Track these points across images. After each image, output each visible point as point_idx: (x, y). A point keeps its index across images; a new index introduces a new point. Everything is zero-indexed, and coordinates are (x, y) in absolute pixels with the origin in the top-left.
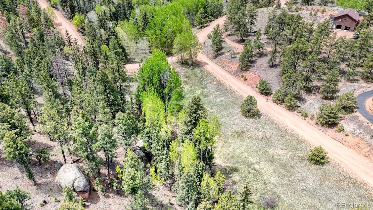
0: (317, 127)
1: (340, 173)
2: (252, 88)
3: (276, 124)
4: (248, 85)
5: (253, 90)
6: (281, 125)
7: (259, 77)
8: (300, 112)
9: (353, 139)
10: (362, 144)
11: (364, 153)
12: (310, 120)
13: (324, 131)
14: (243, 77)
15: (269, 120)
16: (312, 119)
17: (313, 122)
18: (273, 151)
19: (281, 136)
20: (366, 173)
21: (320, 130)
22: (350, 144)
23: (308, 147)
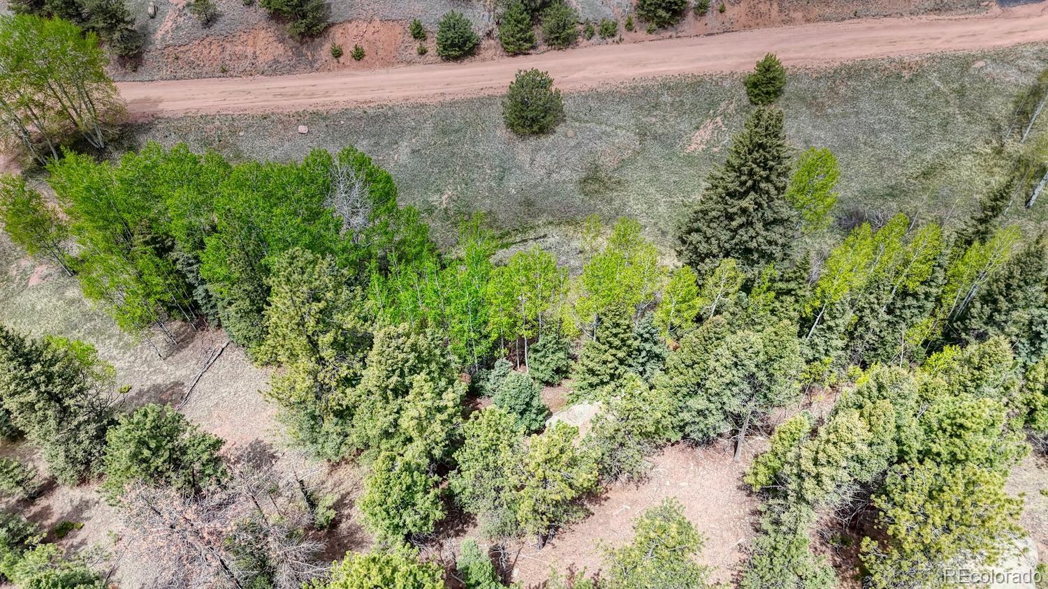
0: (658, 37)
1: (817, 79)
2: (409, 63)
3: (611, 93)
4: (389, 62)
5: (418, 67)
6: (622, 86)
7: (391, 23)
8: (592, 34)
9: (737, 8)
10: (760, 6)
11: (779, 19)
12: (632, 34)
13: (680, 34)
14: (337, 54)
15: (587, 97)
16: (629, 27)
17: (642, 34)
18: (694, 146)
19: (653, 107)
20: (834, 46)
21: (671, 37)
22: (743, 20)
23: (720, 84)
